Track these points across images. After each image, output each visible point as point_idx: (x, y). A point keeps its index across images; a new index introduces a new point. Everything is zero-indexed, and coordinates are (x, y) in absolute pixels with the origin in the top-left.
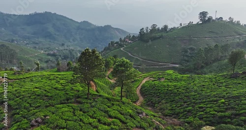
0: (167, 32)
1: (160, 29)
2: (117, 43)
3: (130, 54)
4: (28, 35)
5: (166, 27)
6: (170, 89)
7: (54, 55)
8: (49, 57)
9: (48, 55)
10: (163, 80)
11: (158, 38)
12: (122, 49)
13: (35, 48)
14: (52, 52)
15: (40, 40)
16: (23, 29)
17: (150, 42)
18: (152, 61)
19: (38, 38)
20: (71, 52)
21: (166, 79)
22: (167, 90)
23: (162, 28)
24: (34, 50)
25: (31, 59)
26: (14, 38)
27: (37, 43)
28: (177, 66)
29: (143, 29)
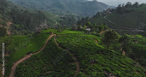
0: (138, 7)
1: (132, 4)
2: (102, 13)
3: (110, 21)
4: (50, 5)
5: (137, 3)
6: (144, 49)
7: (64, 18)
8: (61, 19)
9: (61, 18)
10: (137, 42)
11: (130, 11)
12: (105, 17)
13: (54, 13)
14: (63, 16)
15: (56, 8)
16: (47, 2)
17: (125, 14)
18: (124, 26)
19: (55, 7)
20: (73, 16)
21: (139, 42)
22: (142, 50)
23: (134, 4)
24: (53, 14)
25: (52, 20)
26: (43, 7)
27: (54, 10)
28: (142, 31)
29: (120, 5)
